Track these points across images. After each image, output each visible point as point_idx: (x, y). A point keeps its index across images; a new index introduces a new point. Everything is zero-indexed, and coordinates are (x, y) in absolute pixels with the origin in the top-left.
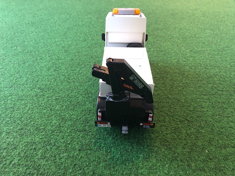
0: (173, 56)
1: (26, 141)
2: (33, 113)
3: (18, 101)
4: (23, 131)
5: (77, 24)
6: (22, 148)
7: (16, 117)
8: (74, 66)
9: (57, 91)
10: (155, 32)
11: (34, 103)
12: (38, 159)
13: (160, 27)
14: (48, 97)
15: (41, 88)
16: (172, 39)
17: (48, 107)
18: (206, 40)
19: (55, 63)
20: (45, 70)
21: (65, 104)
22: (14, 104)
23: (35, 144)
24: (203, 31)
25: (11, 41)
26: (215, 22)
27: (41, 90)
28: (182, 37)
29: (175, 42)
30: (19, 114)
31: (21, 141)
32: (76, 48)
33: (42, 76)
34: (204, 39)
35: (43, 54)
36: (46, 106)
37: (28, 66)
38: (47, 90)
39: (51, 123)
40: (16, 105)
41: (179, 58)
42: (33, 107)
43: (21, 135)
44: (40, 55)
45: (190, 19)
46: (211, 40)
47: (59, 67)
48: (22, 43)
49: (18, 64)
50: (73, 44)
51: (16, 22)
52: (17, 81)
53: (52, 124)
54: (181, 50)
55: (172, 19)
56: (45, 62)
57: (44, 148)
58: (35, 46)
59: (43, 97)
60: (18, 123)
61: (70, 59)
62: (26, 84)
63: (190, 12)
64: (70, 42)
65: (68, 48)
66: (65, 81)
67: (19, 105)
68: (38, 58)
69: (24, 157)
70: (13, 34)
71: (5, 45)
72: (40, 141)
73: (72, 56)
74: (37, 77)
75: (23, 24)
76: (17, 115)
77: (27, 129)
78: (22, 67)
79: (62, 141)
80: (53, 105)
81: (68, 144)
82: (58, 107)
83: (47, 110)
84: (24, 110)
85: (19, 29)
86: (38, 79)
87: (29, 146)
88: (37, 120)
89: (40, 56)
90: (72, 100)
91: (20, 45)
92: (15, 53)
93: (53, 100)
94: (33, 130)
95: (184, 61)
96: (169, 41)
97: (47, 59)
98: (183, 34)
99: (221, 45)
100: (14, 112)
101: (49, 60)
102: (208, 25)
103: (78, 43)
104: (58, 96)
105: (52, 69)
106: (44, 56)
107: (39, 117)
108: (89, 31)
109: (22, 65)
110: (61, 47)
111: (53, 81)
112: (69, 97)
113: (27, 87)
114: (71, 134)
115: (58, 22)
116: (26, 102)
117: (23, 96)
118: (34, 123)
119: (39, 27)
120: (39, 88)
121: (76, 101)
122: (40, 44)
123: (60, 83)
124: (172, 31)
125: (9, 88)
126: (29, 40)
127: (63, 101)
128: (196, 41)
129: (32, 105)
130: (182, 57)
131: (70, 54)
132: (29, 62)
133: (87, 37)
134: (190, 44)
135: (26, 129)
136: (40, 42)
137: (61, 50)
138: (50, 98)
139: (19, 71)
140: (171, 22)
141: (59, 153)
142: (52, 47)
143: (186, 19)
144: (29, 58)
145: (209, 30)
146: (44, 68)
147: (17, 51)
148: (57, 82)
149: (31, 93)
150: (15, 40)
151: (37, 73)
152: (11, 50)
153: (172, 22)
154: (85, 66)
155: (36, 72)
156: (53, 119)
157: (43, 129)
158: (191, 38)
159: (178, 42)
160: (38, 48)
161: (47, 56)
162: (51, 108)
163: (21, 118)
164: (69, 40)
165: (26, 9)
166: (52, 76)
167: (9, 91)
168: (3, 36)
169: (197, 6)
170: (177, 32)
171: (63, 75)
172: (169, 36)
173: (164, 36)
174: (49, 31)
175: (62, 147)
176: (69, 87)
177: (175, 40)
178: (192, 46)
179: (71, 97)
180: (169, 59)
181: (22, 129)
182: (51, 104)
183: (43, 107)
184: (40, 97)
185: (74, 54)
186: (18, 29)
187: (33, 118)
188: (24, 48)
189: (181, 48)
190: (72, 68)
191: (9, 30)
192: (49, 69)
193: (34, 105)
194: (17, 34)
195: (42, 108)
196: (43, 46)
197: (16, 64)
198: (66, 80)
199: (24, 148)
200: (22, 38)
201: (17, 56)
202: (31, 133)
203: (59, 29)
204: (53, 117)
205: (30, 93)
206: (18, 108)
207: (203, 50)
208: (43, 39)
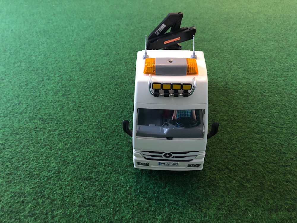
0: (220, 77)
1: (13, 190)
2: (27, 152)
3: (11, 135)
4: (11, 177)
5: (100, 32)
6: (7, 200)
7: (5, 158)
8: (88, 89)
9: (63, 122)
10: (199, 43)
11: (31, 139)
12: (24, 216)
13: (207, 37)
14: (50, 131)
15: (43, 118)
16: (221, 54)
17: (48, 144)
18: (267, 56)
19: (65, 85)
20: (51, 94)
21: (70, 142)
22: (6, 139)
23: (24, 195)
24: (265, 43)
25: (14, 55)
26: (282, 30)
27: (42, 121)
28: (235, 51)
29: (225, 57)
30: (10, 154)
31: (7, 191)
32: (94, 64)
33: (46, 102)
34: (264, 53)
35: (52, 72)
36: (46, 143)
37: (31, 88)
38: (50, 122)
39: (48, 166)
40: (8, 141)
41: (227, 79)
42: (29, 144)
43: (9, 182)
44: (48, 74)
45: (249, 26)
46: (274, 55)
47: (69, 90)
48: (28, 57)
49: (18, 86)
50: (91, 60)
51: (25, 31)
52: (14, 108)
53: (49, 168)
54: (231, 69)
55: (225, 26)
56: (53, 84)
57: (34, 201)
58: (44, 62)
59: (44, 130)
60: (7, 166)
61: (85, 80)
62: (25, 113)
63: (249, 16)
64: (88, 57)
65: (85, 64)
66: (75, 110)
67: (12, 141)
68: (44, 77)
69: (8, 213)
70: (19, 46)
71: (7, 60)
72: (31, 192)
73: (88, 76)
74: (40, 104)
75: (33, 32)
76: (8, 155)
77: (17, 175)
78: (24, 90)
79: (59, 192)
80: (54, 143)
81: (66, 196)
82: (60, 146)
83: (47, 149)
84: (17, 149)
85: (28, 39)
86: (41, 106)
87: (16, 198)
88: (32, 162)
89: (48, 76)
90: (80, 136)
91: (24, 61)
92: (17, 71)
93: (55, 135)
94: (24, 176)
95: (234, 85)
96: (216, 56)
97: (55, 79)
98: (236, 47)
99: (287, 63)
100: (3, 151)
101: (59, 80)
102: (271, 35)
103: (97, 59)
104: (62, 130)
105: (60, 92)
106: (52, 75)
107: (34, 158)
108: (114, 42)
109: (24, 88)
110: (76, 63)
111: (59, 109)
112: (76, 131)
113: (26, 116)
114: (72, 183)
115: (76, 31)
116: (22, 137)
117: (18, 129)
118: (27, 166)
119: (52, 36)
120: (41, 119)
121: (84, 138)
122: (50, 59)
123: (67, 113)
124: (222, 43)
125: (3, 117)
126: (37, 54)
127: (67, 136)
128: (253, 57)
129: (28, 142)
130: (232, 79)
131: (85, 74)
132: (33, 83)
133: (111, 50)
134: (245, 60)
135: (15, 174)
136: (50, 56)
137: (76, 68)
138: (52, 133)
139: (19, 95)
140: (222, 30)
141: (53, 208)
142: (65, 63)
143: (244, 27)
144: (33, 77)
145: (273, 41)
146: (50, 92)
147: (21, 68)
148: (65, 110)
149: (30, 126)
150: (20, 54)
151: (41, 98)
152: (13, 67)
153: (224, 31)
154: (103, 89)
155: (39, 97)
156: (52, 161)
157: (37, 174)
158: (247, 52)
159: (229, 57)
160: (47, 64)
161: (56, 76)
162: (52, 146)
163: (12, 159)
164: (87, 53)
165: (40, 12)
166: (58, 102)
167: (3, 121)
168: (6, 48)
169: (260, 9)
170: (229, 44)
171: (73, 102)
172: (217, 49)
173: (211, 49)
174: (64, 43)
175: (58, 201)
176: (79, 118)
177: (225, 54)
178: (247, 64)
179: (78, 132)
180: (213, 82)
181: (10, 174)
182: (53, 140)
183: (42, 144)
184: (40, 131)
185: (91, 73)
186: (26, 40)
187: (27, 159)
188: (30, 64)
189: (232, 66)
190: (86, 92)
191: (15, 41)
192: (56, 93)
193: (30, 141)
194: (23, 46)
195: (41, 146)
196: (53, 62)
197: (16, 86)
198: (76, 108)
199: (9, 200)
200: (29, 52)
201: (19, 75)
202: (21, 180)
203: (76, 39)
204: (52, 159)
205: (28, 125)
206: (11, 145)
207: (261, 69)
208: (55, 53)
